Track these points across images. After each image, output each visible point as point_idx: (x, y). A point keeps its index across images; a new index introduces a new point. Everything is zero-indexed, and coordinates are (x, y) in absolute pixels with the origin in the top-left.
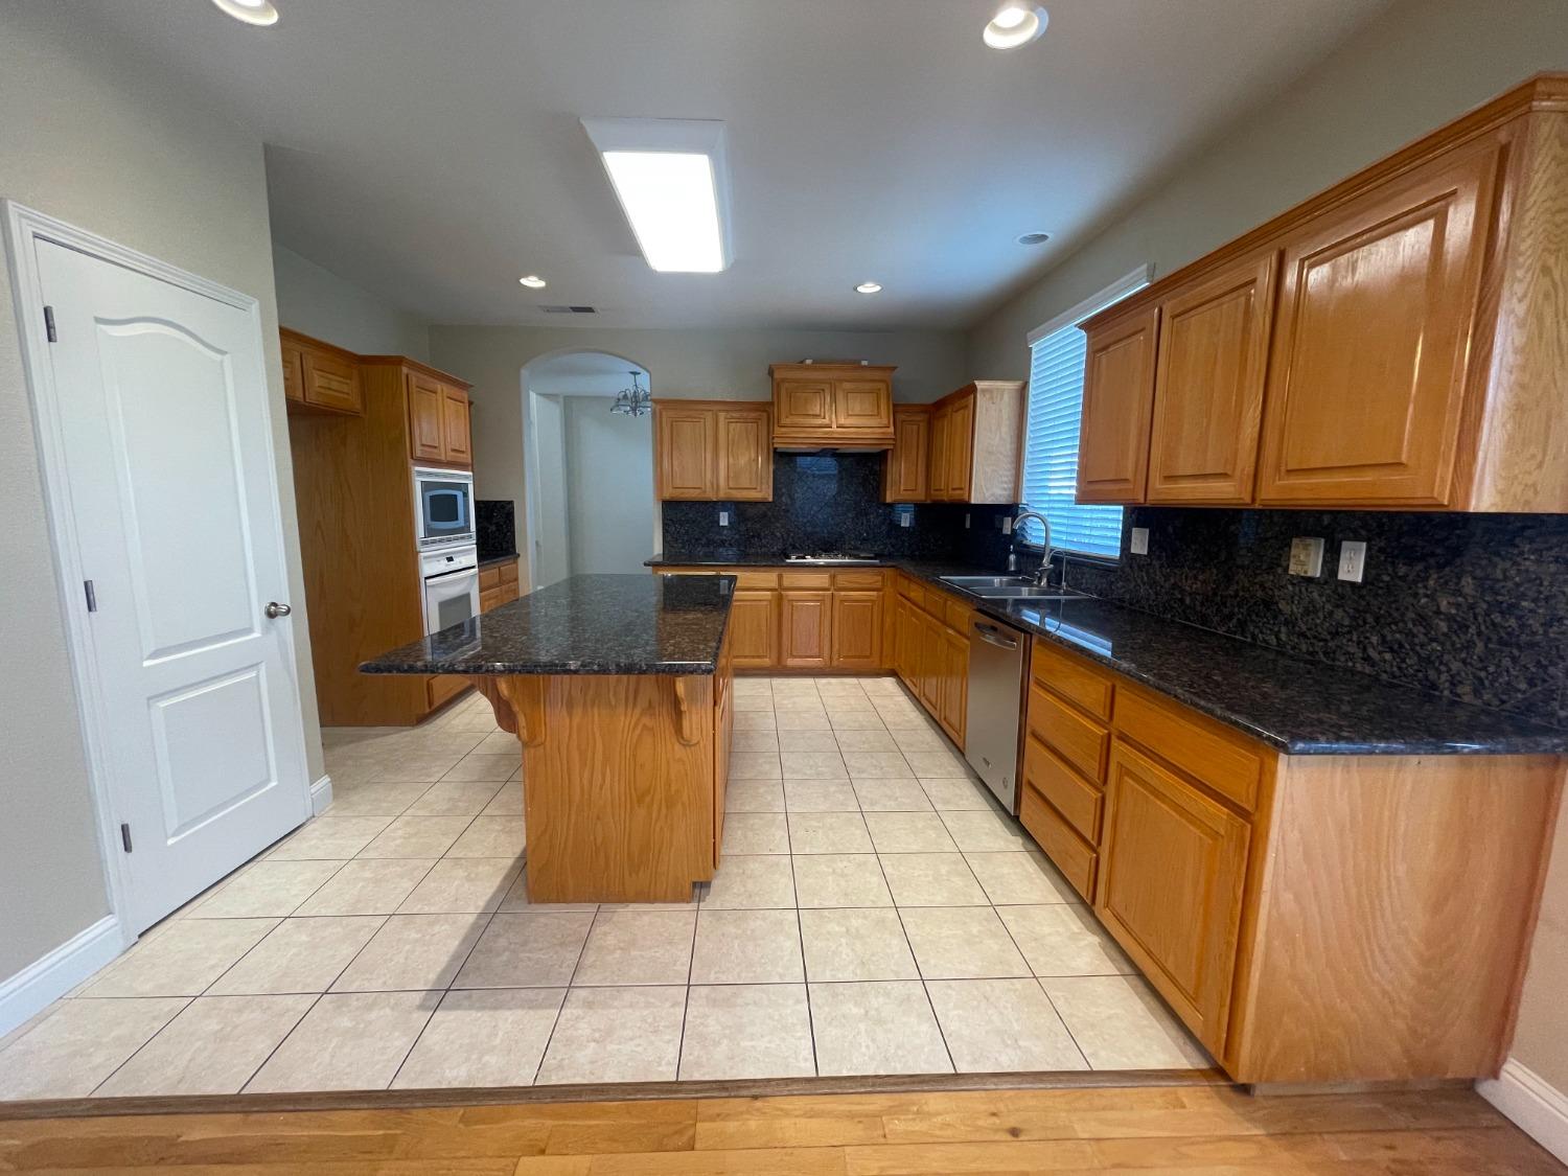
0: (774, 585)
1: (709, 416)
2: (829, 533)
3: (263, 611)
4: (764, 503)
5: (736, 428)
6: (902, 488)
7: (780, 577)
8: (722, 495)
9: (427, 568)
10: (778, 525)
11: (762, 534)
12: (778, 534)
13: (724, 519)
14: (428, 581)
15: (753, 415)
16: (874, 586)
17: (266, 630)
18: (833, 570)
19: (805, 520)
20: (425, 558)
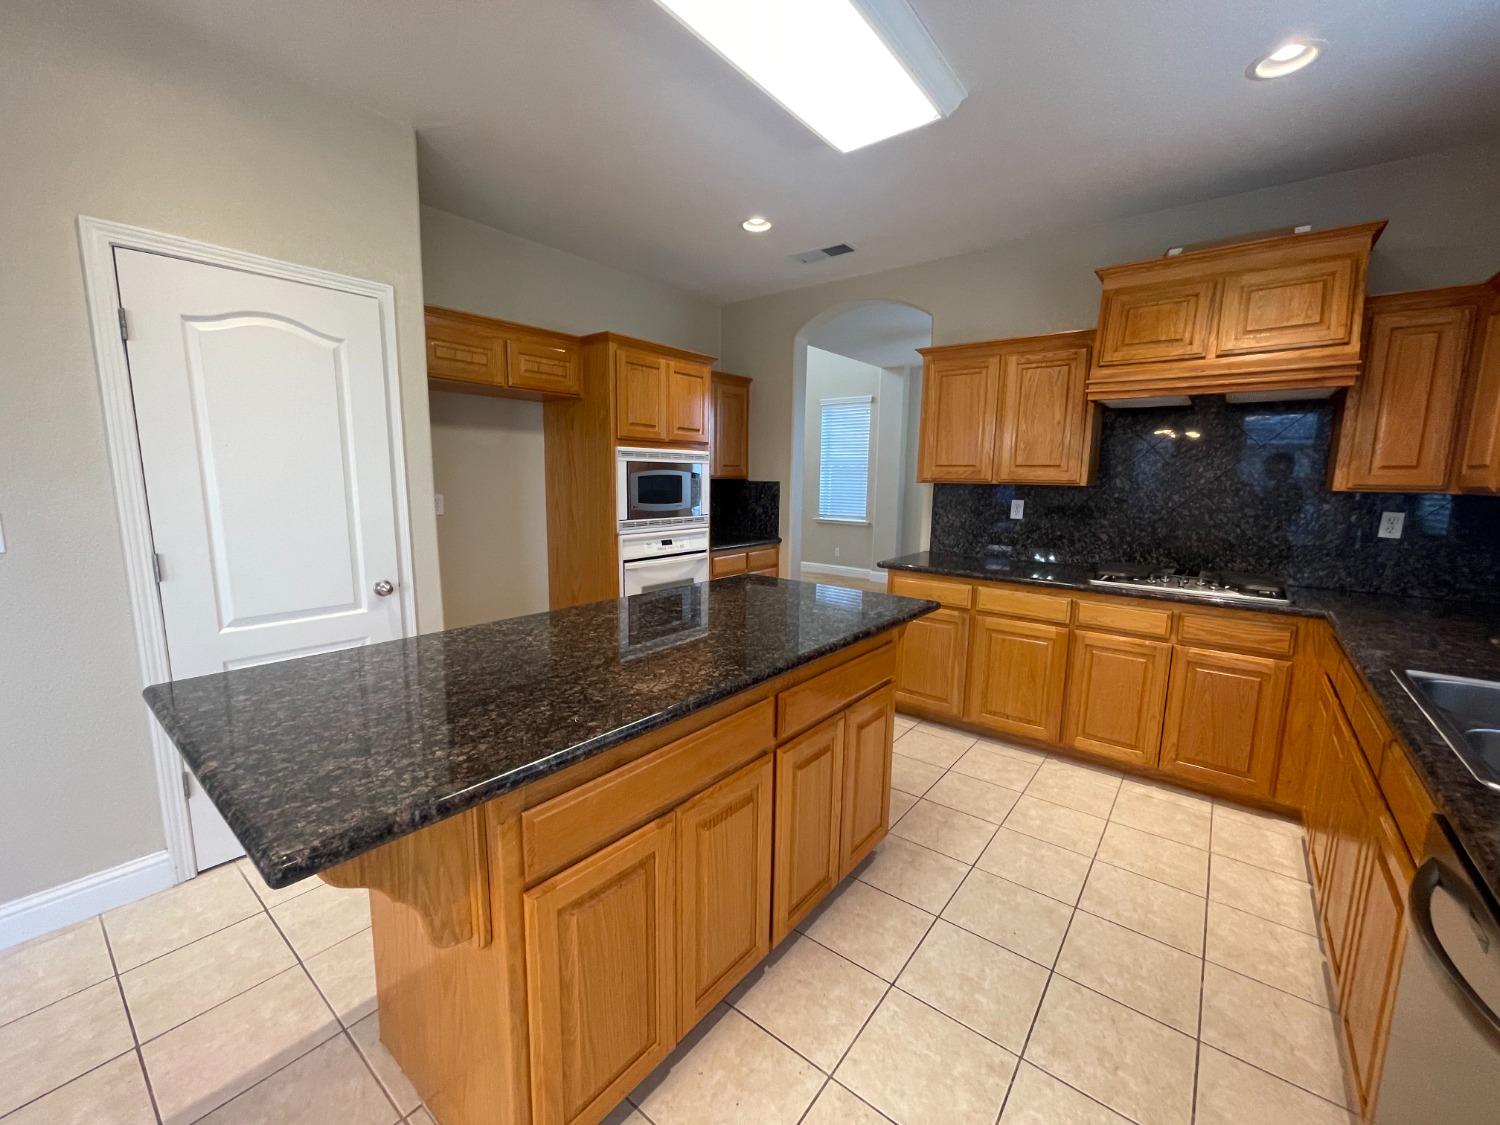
0: (1063, 616)
1: (993, 362)
2: (1199, 540)
3: (373, 586)
4: (1071, 489)
5: (1034, 375)
6: (1377, 463)
7: (1074, 606)
8: (1004, 476)
9: (626, 552)
10: (1105, 522)
11: (1077, 535)
12: (1104, 537)
13: (1017, 511)
14: (626, 564)
15: (1063, 354)
16: (1269, 648)
17: (373, 607)
18: (1177, 609)
19: (1156, 517)
20: (624, 541)
